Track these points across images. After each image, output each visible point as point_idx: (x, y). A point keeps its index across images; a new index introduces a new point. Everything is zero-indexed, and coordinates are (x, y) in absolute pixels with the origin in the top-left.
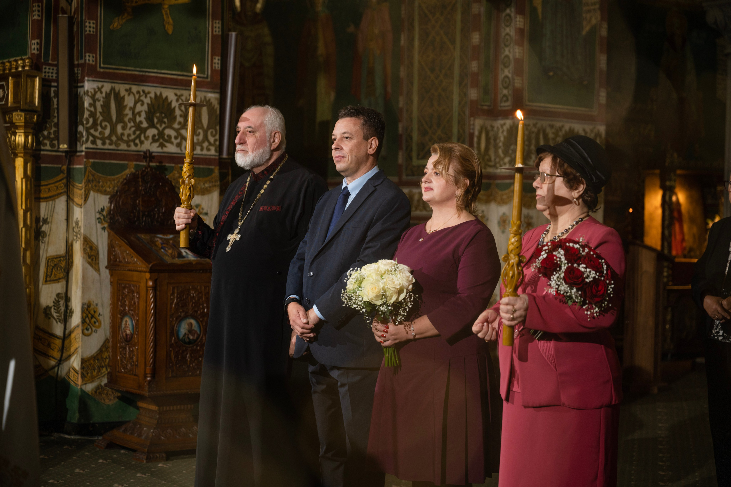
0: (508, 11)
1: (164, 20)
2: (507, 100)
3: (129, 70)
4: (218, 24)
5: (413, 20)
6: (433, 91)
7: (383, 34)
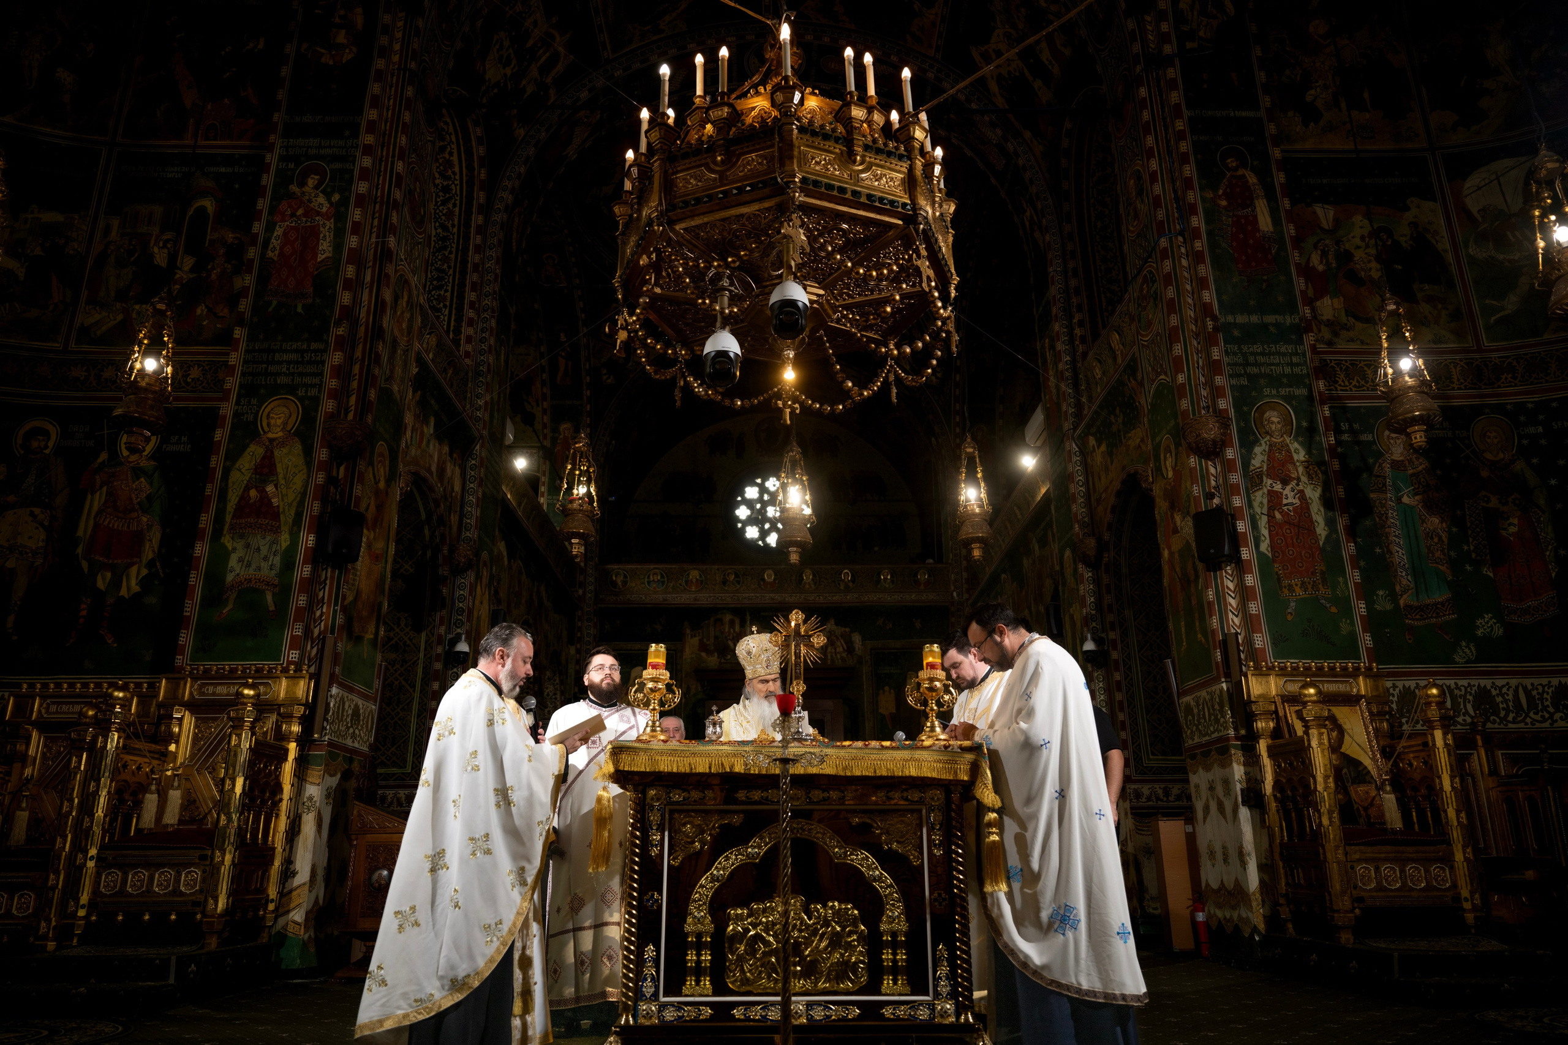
3: (350, 682)
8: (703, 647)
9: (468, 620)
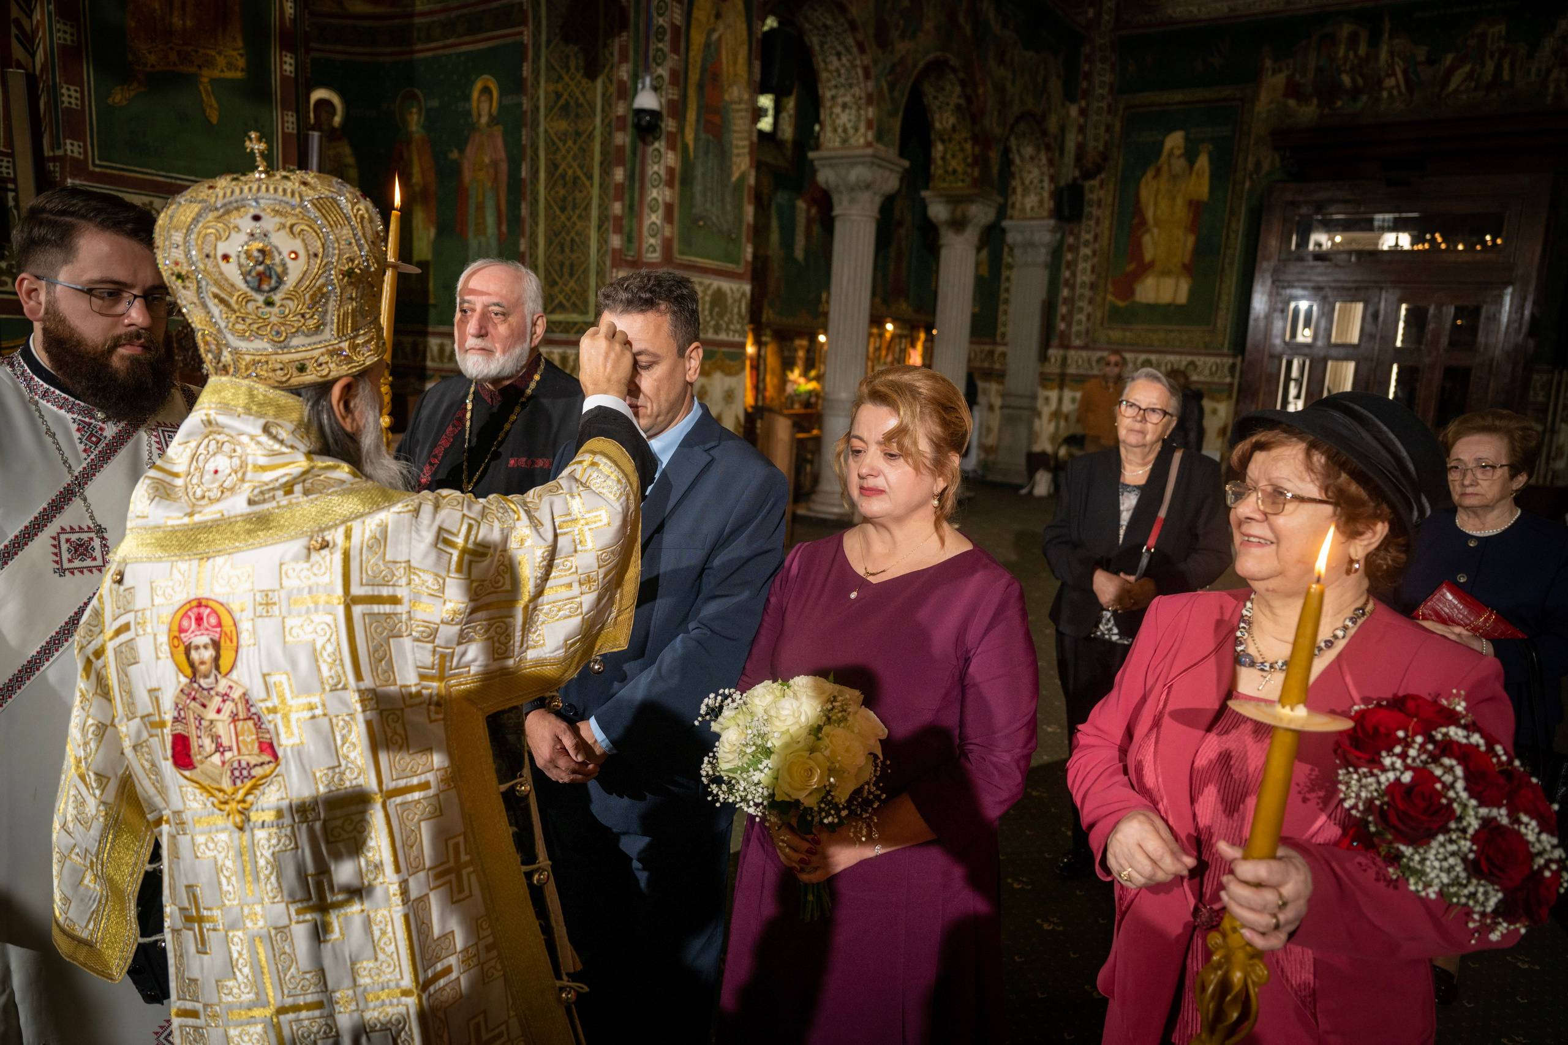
0: (656, 145)
1: (202, 101)
2: (655, 251)
3: (147, 174)
4: (291, 118)
5: (537, 148)
6: (563, 234)
7: (495, 164)
8: (1293, 90)
9: (675, 49)
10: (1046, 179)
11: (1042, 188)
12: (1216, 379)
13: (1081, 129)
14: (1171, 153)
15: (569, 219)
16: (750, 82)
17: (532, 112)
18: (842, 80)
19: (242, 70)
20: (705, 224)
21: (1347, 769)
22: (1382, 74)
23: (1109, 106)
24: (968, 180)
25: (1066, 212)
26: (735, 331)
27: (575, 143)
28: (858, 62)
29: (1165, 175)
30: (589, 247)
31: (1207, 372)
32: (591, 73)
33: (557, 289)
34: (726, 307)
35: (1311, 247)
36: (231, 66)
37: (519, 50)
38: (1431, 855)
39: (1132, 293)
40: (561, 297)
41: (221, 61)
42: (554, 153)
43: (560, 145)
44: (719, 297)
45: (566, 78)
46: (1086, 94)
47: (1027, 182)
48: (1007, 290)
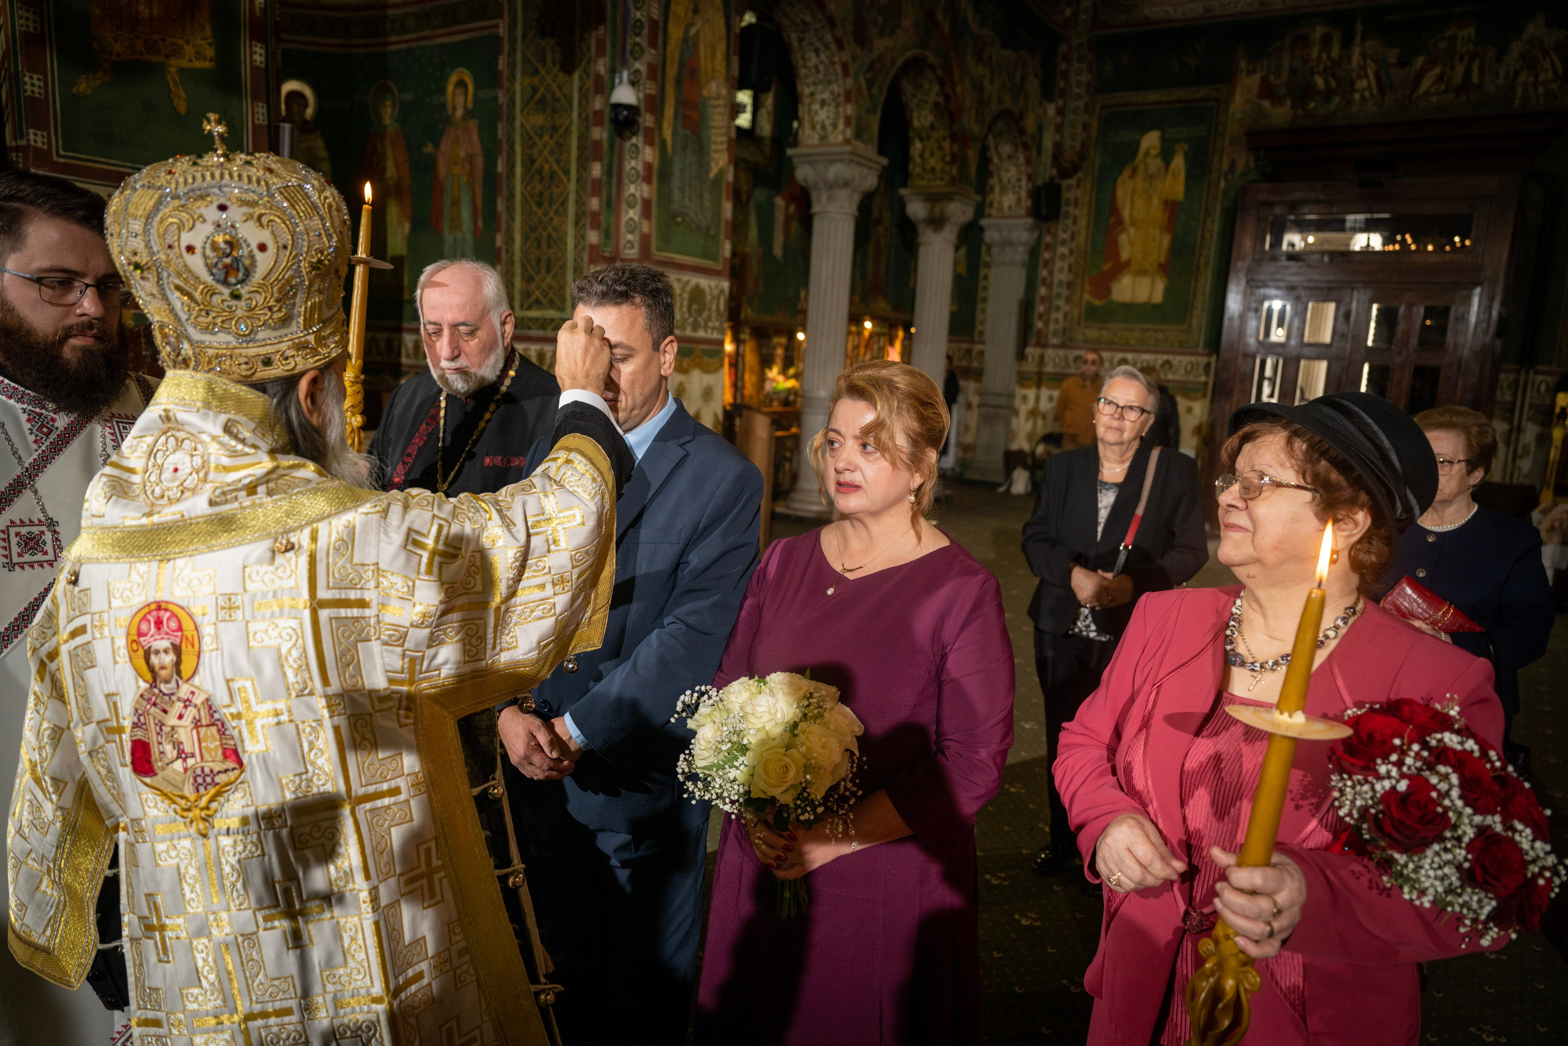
0: (634, 140)
1: (170, 91)
2: (632, 247)
4: (261, 110)
5: (513, 142)
6: (540, 230)
7: (470, 158)
8: (1267, 91)
9: (653, 44)
10: (1024, 178)
11: (1020, 187)
12: (1191, 378)
13: (1059, 128)
14: (1147, 154)
15: (546, 214)
16: (728, 78)
17: (508, 106)
18: (821, 77)
19: (211, 60)
20: (683, 220)
21: (1341, 775)
22: (1354, 75)
23: (1086, 105)
24: (947, 178)
25: (1044, 212)
26: (713, 329)
27: (552, 137)
28: (836, 59)
29: (1141, 174)
30: (566, 243)
31: (1182, 371)
32: (568, 65)
33: (533, 285)
34: (704, 304)
35: (1285, 247)
36: (199, 56)
37: (495, 43)
38: (1426, 863)
39: (1109, 292)
40: (538, 293)
41: (189, 50)
42: (531, 148)
43: (537, 139)
44: (697, 295)
45: (543, 72)
46: (1063, 93)
47: (1005, 181)
48: (985, 289)
